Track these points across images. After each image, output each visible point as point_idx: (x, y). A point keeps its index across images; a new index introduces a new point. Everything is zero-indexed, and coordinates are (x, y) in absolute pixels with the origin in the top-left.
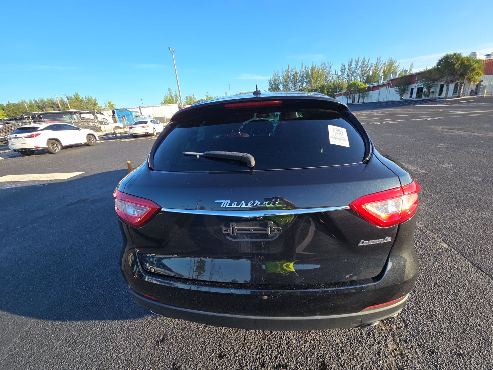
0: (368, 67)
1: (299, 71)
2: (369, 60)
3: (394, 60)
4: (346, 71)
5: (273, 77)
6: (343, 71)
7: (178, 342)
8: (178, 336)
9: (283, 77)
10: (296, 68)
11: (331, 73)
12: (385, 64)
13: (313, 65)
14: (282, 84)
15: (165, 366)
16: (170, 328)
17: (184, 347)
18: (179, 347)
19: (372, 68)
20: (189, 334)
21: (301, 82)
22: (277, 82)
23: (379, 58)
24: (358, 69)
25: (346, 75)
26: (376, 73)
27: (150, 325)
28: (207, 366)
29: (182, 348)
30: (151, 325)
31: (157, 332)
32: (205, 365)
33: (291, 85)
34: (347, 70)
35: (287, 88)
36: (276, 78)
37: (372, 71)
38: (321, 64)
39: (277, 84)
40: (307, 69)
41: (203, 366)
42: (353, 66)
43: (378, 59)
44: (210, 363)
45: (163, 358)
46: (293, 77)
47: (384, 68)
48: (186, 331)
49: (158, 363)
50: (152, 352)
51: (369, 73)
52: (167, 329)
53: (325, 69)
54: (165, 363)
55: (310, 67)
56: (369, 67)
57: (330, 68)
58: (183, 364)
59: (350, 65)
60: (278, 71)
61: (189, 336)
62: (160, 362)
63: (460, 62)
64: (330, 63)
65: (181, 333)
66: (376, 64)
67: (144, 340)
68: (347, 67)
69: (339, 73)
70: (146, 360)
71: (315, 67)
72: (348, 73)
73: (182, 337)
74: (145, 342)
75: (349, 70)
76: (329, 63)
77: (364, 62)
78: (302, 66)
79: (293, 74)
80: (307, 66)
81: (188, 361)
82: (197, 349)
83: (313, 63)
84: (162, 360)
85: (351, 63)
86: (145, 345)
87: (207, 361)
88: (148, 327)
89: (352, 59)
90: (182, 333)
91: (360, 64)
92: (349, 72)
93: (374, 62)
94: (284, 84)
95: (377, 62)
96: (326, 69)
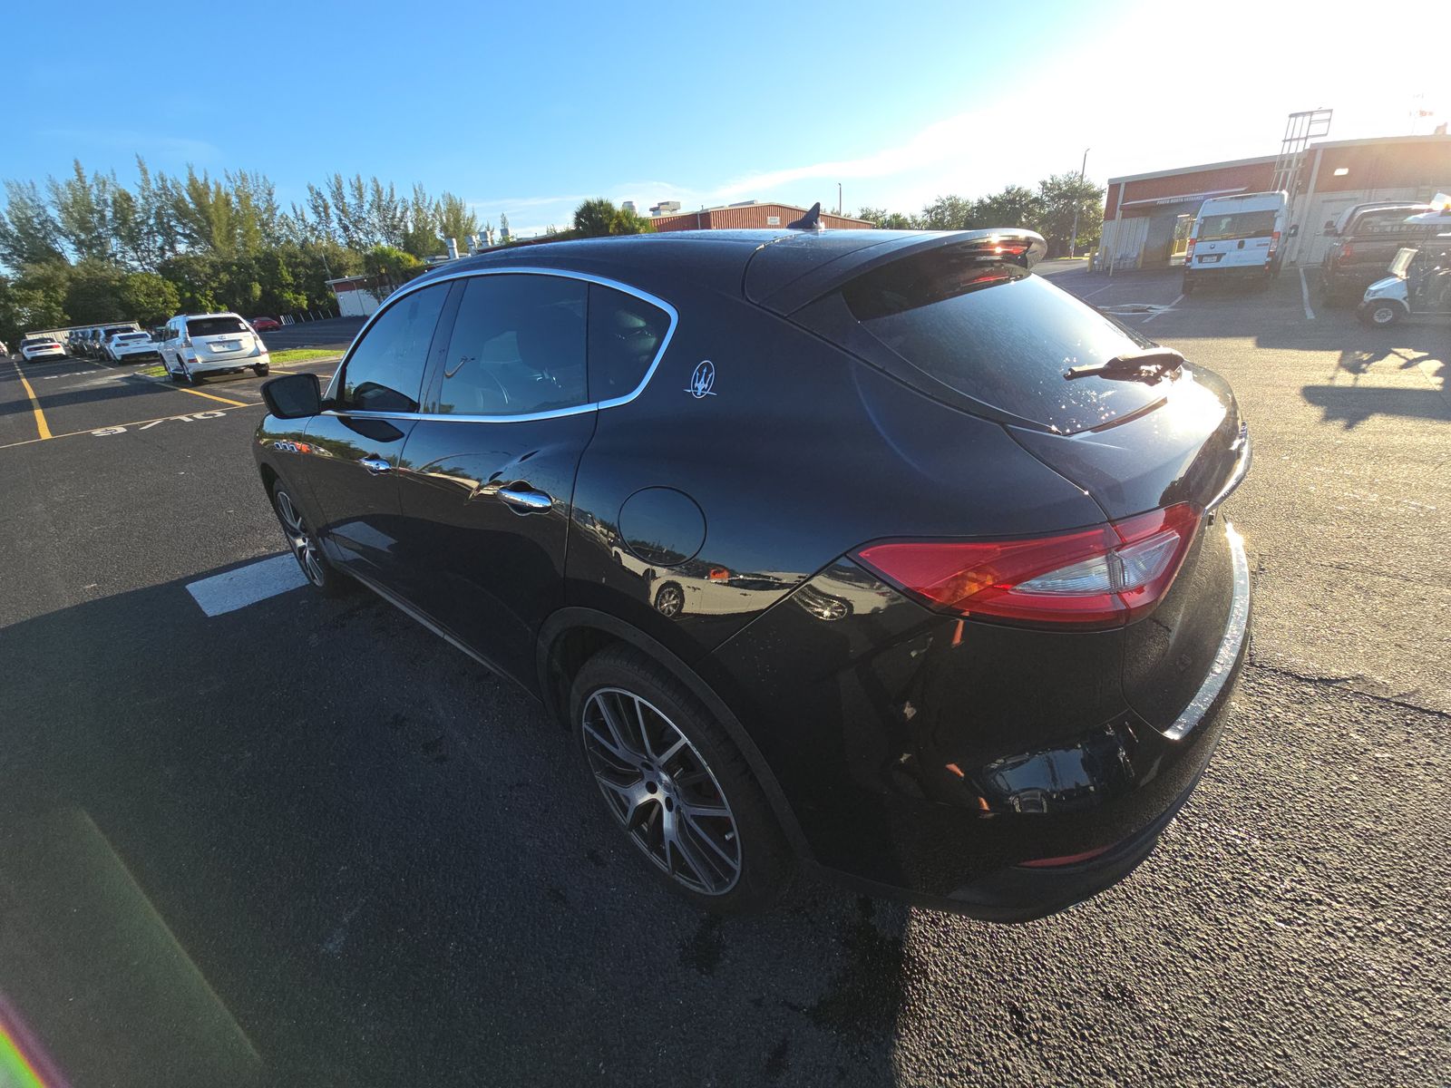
0: (396, 208)
1: (134, 192)
2: (392, 190)
3: (458, 200)
4: (330, 211)
5: (8, 208)
6: (321, 210)
7: (1037, 969)
8: (1015, 964)
9: (64, 209)
10: (117, 177)
11: (278, 213)
12: (438, 205)
13: (191, 174)
14: (66, 237)
15: (1107, 1022)
16: (979, 981)
17: (1056, 956)
18: (1055, 970)
19: (409, 213)
20: (1020, 933)
21: (162, 235)
22: (39, 231)
23: (417, 189)
24: (369, 212)
25: (335, 224)
26: (424, 228)
27: (943, 1047)
28: (1124, 917)
29: (1060, 962)
30: (945, 1044)
31: (981, 1024)
32: (1119, 921)
33: (114, 241)
34: (333, 211)
35: (103, 252)
36: (30, 213)
37: (412, 221)
38: (228, 178)
39: (44, 238)
40: (174, 187)
41: (1120, 927)
42: (350, 200)
43: (415, 191)
44: (1116, 909)
45: (1080, 1024)
46: (115, 213)
47: (441, 218)
48: (1004, 937)
49: (1094, 1041)
50: (1052, 1054)
51: (406, 226)
52: (979, 989)
53: (252, 195)
54: (1096, 1020)
55: (185, 182)
56: (399, 210)
57: (270, 194)
58: (1107, 972)
59: (338, 195)
60: (29, 185)
61: (1025, 933)
62: (1091, 1035)
63: (615, 221)
64: (264, 178)
65: (1008, 951)
66: (417, 204)
67: (999, 1079)
68: (330, 202)
69: (311, 218)
70: (1076, 1080)
71: (206, 185)
72: (340, 220)
73: (1023, 954)
74: (1009, 1076)
75: (343, 211)
76: (261, 180)
77: (378, 192)
78: (145, 172)
79: (110, 202)
80: (169, 176)
81: (1103, 956)
82: (1070, 924)
83: (190, 169)
84: (1083, 1028)
85: (339, 188)
86: (1020, 1075)
87: (1110, 912)
88: (948, 1053)
89: (337, 178)
90: (1010, 949)
91: (368, 197)
92: (343, 218)
93: (411, 198)
94: (77, 236)
95: (417, 199)
96: (255, 198)
